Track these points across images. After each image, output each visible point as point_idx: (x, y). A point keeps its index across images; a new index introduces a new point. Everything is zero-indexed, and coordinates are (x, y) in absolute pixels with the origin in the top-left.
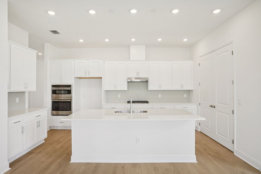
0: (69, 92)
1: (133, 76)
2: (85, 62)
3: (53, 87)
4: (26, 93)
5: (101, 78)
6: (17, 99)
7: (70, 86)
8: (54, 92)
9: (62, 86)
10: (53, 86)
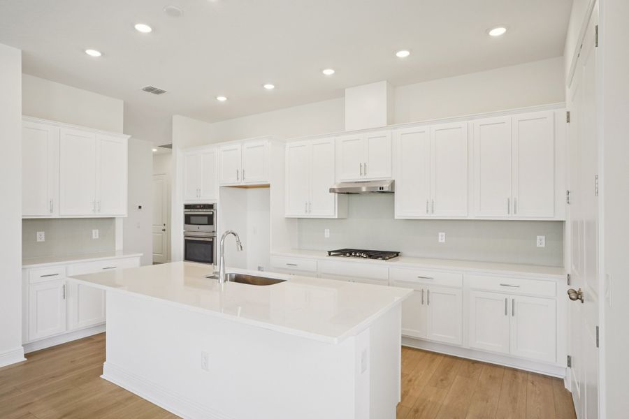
0: (210, 220)
1: (350, 176)
2: (236, 149)
3: (187, 210)
4: (116, 220)
5: (268, 186)
6: (94, 231)
7: (211, 206)
8: (188, 220)
9: (199, 207)
10: (187, 207)
